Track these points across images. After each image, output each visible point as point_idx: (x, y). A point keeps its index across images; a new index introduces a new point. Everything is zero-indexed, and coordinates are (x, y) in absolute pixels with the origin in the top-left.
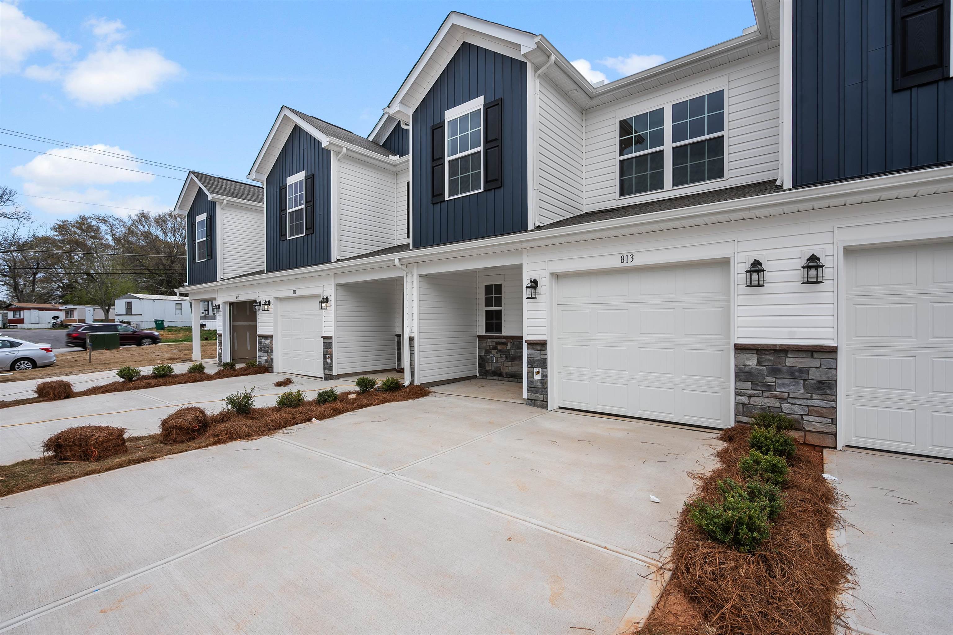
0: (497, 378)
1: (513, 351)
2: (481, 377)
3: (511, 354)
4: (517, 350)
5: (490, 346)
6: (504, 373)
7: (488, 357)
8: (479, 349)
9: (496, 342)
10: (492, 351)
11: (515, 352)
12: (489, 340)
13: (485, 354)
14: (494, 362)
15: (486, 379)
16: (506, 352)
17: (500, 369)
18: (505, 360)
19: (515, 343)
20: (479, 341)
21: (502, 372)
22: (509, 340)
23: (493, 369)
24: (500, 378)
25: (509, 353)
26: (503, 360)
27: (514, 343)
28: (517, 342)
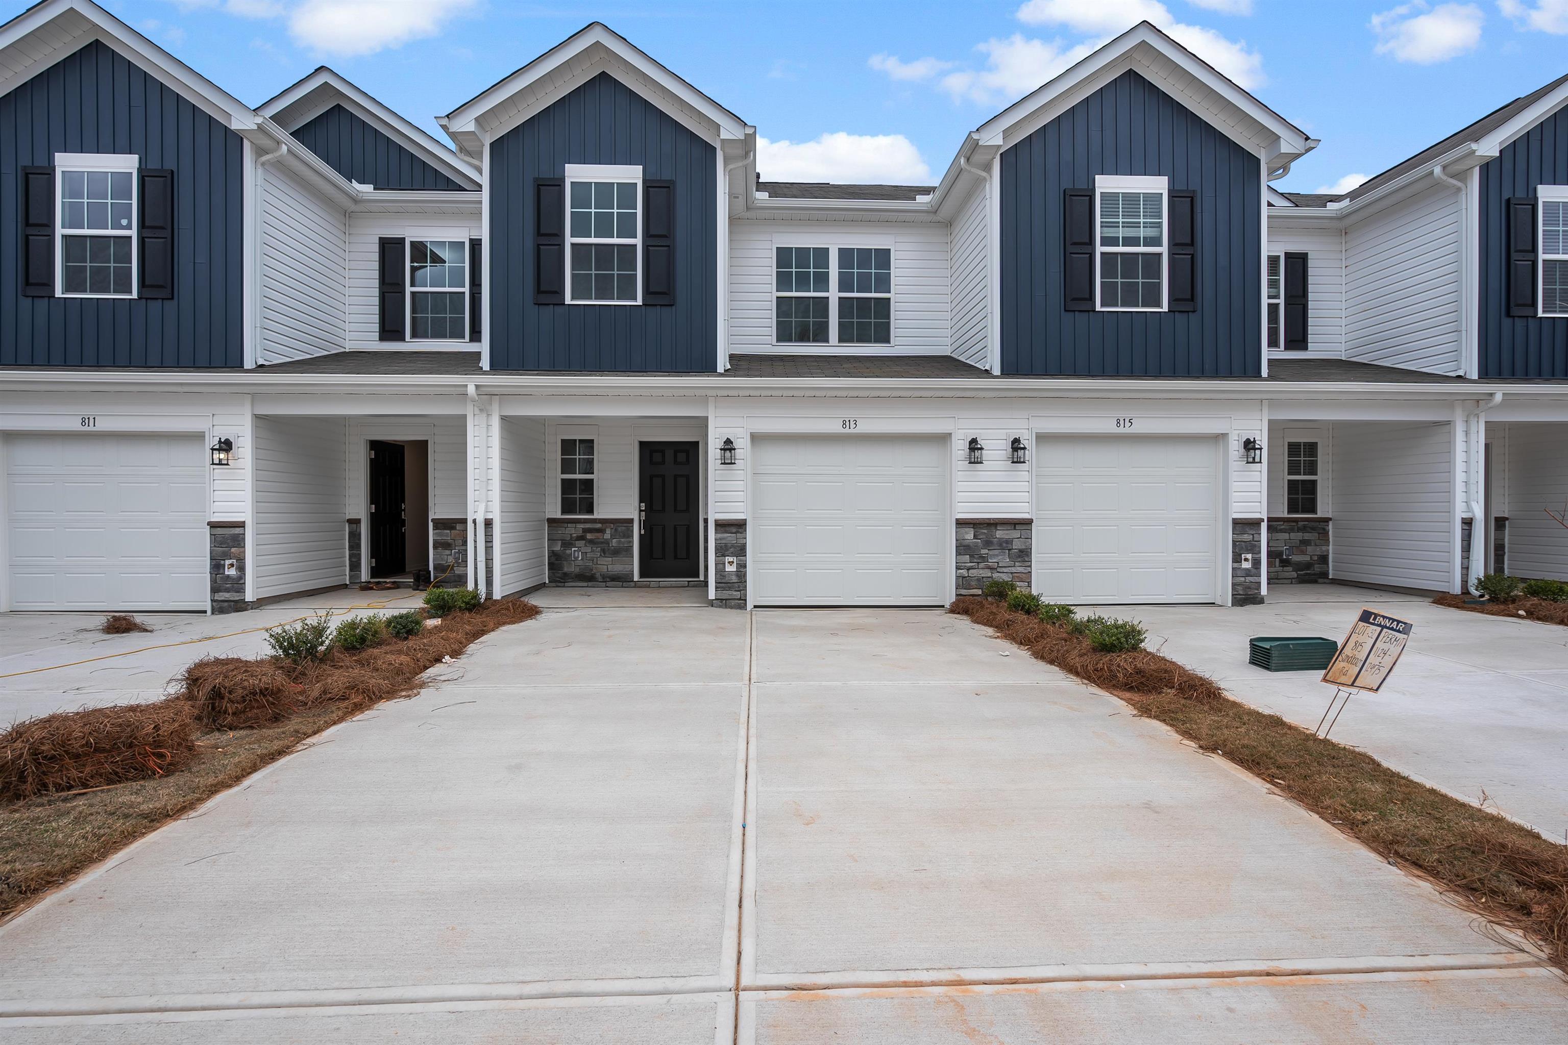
0: (585, 584)
1: (614, 540)
2: (553, 584)
3: (612, 546)
4: (622, 540)
5: (571, 535)
6: (598, 575)
7: (568, 552)
8: (548, 540)
9: (583, 529)
10: (576, 542)
11: (619, 542)
12: (569, 525)
13: (561, 547)
14: (580, 559)
15: (564, 587)
16: (602, 543)
17: (592, 570)
18: (601, 555)
19: (619, 529)
20: (548, 527)
21: (595, 574)
22: (607, 524)
23: (577, 570)
24: (590, 584)
25: (609, 544)
26: (597, 555)
27: (616, 530)
28: (623, 528)
